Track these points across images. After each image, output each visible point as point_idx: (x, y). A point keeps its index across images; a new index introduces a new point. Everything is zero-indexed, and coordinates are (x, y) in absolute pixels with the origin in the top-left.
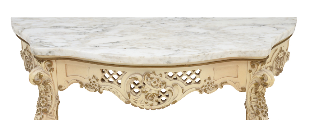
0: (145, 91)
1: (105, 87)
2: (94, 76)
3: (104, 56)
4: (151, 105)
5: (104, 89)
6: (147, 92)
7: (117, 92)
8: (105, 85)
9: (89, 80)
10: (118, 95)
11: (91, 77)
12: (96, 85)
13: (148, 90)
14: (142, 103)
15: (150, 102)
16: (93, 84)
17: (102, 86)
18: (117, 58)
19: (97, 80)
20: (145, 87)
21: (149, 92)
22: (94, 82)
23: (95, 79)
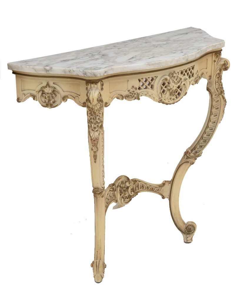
0: (170, 88)
1: (142, 94)
2: (133, 87)
3: (149, 65)
4: (174, 99)
5: (142, 95)
6: (172, 89)
7: (152, 95)
8: (142, 92)
9: (129, 91)
10: (154, 97)
11: (130, 88)
12: (135, 94)
13: (172, 87)
14: (168, 99)
15: (173, 97)
16: (133, 94)
17: (140, 93)
18: (157, 64)
19: (136, 89)
20: (170, 85)
21: (173, 89)
22: (134, 92)
23: (134, 89)
